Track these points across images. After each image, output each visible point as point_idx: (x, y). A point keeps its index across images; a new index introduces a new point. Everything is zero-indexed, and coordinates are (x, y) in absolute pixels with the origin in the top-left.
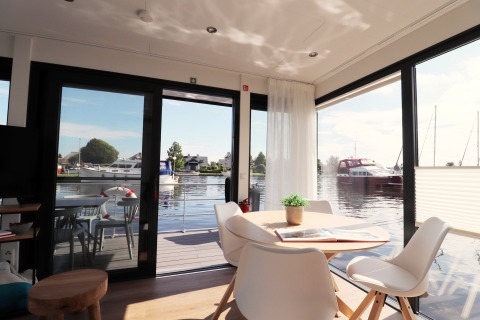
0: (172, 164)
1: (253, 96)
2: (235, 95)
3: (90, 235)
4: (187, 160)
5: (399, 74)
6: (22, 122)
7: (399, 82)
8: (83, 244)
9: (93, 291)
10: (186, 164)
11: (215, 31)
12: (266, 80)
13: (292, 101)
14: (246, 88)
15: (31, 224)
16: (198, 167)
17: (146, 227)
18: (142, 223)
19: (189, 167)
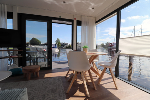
0: (57, 45)
1: (77, 21)
2: (72, 21)
3: (35, 61)
4: (62, 44)
5: (116, 13)
6: (16, 29)
7: (116, 15)
8: (33, 62)
9: (37, 68)
10: (61, 45)
11: (65, 2)
12: (81, 17)
13: (89, 23)
14: (75, 19)
15: (21, 54)
16: (65, 46)
17: (49, 60)
18: (48, 59)
19: (62, 46)
